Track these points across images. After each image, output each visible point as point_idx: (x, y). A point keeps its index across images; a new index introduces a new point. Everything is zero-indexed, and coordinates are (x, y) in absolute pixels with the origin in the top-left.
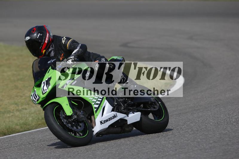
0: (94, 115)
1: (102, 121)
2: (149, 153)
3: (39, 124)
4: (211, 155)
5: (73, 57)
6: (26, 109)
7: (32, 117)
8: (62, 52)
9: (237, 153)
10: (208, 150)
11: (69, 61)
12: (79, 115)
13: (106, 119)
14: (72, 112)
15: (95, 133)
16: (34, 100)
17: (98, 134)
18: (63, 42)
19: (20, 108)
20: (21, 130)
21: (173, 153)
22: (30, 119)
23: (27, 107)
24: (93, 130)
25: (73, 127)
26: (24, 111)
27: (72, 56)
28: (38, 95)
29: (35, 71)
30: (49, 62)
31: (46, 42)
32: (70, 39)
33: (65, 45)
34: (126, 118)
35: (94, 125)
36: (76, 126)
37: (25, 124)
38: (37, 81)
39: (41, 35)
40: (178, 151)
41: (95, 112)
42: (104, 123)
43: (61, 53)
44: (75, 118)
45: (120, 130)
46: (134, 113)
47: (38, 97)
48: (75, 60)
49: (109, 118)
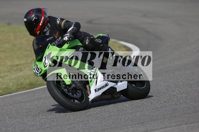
0: (89, 84)
1: (96, 89)
2: (110, 112)
3: (19, 89)
4: (162, 113)
5: (69, 34)
6: (7, 76)
7: (13, 82)
8: (57, 31)
9: (184, 111)
10: (159, 109)
11: (65, 38)
14: (71, 82)
15: (90, 100)
16: (37, 72)
18: (58, 22)
19: (3, 75)
20: (4, 93)
21: (131, 111)
22: (11, 84)
23: (8, 74)
24: (88, 97)
26: (6, 77)
27: (68, 33)
31: (40, 24)
33: (60, 25)
34: (116, 87)
36: (75, 94)
37: (7, 88)
38: (38, 56)
39: (36, 18)
40: (134, 110)
42: (98, 91)
44: (73, 86)
45: (111, 97)
46: (122, 82)
47: (40, 70)
48: (70, 37)
49: (102, 87)
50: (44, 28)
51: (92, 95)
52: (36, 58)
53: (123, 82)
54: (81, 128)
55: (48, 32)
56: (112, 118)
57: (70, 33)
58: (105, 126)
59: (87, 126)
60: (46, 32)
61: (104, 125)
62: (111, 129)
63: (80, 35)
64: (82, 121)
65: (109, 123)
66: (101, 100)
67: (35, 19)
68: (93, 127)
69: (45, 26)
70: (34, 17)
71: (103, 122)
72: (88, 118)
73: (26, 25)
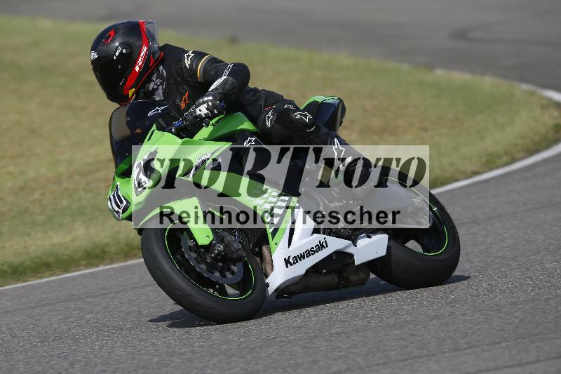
0: (267, 243)
1: (289, 257)
5: (211, 98)
8: (183, 88)
11: (200, 108)
12: (229, 242)
13: (298, 253)
14: (212, 237)
16: (116, 209)
17: (280, 291)
18: (187, 62)
24: (266, 281)
25: (213, 273)
27: (208, 96)
28: (124, 197)
29: (117, 136)
30: (151, 113)
31: (137, 69)
32: (204, 55)
33: (192, 71)
34: (351, 250)
35: (268, 269)
36: (220, 272)
38: (121, 161)
39: (124, 51)
41: (270, 236)
42: (295, 263)
43: (183, 91)
44: (218, 251)
45: (336, 280)
46: (370, 237)
47: (125, 203)
48: (214, 106)
49: (308, 250)
50: (149, 80)
51: (278, 277)
52: (116, 168)
53: (375, 238)
54: (433, 337)
55: (160, 91)
56: (519, 309)
57: (213, 96)
58: (499, 331)
59: (449, 331)
60: (154, 90)
61: (498, 329)
62: (516, 339)
63: (254, 98)
64: (436, 317)
65: (511, 321)
66: (307, 289)
67: (121, 52)
68: (467, 333)
69: (152, 74)
70: (117, 48)
71: (496, 318)
72: (453, 306)
73: (95, 70)
